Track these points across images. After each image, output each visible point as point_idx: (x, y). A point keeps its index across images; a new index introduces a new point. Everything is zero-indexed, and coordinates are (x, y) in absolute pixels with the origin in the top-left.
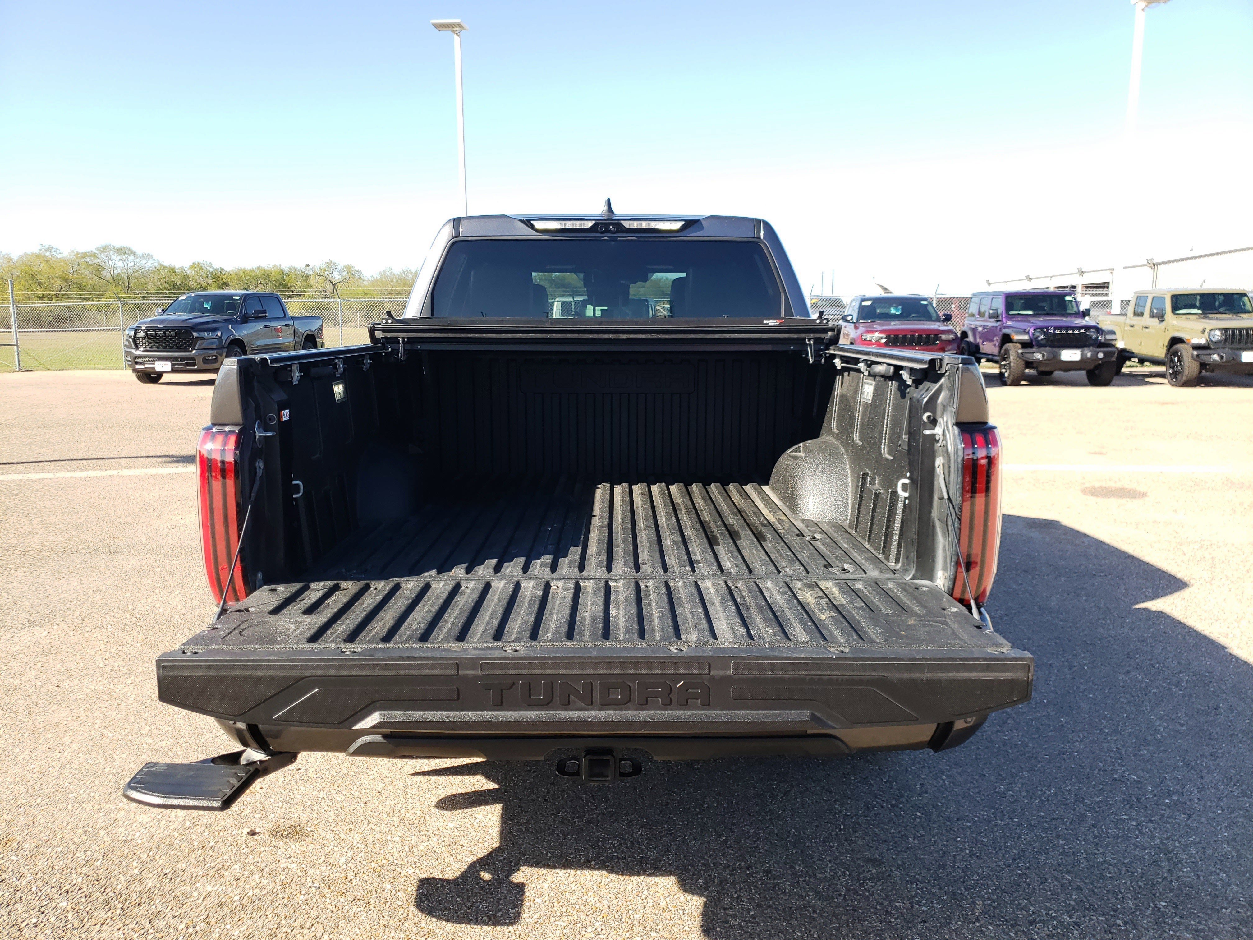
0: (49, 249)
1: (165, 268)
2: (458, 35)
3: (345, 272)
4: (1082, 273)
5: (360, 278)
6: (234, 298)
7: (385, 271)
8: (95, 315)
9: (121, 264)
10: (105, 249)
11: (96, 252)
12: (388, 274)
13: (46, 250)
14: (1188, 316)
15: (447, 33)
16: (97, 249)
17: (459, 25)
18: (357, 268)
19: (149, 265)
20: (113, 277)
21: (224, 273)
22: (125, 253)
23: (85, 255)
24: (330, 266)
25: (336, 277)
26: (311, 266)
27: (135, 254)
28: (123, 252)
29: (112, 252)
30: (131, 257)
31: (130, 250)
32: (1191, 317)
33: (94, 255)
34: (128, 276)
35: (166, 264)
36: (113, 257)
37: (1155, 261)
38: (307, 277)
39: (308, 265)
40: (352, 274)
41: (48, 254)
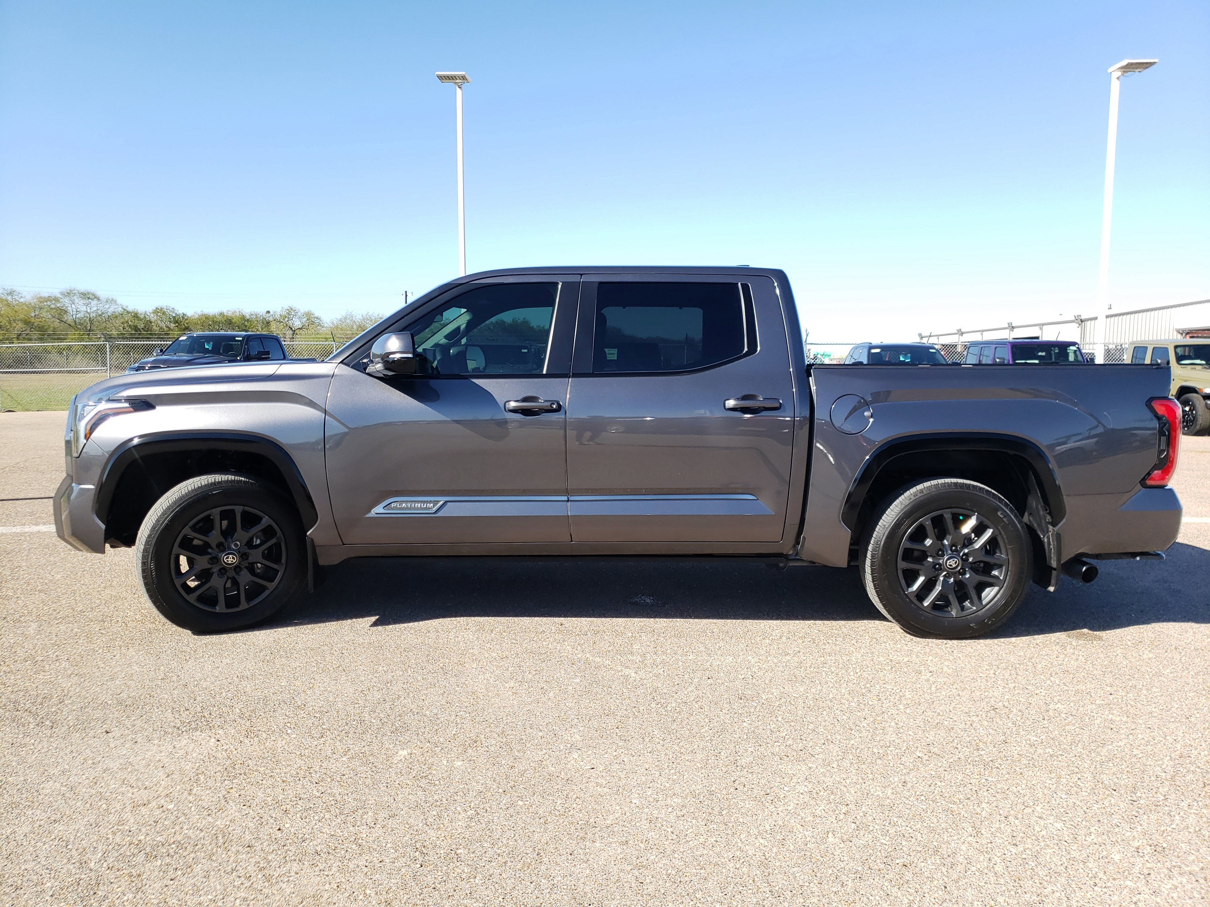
0: (11, 293)
1: (128, 312)
2: (460, 88)
3: (305, 319)
4: (1012, 328)
5: (319, 325)
6: (237, 339)
7: (345, 318)
8: (54, 356)
9: (84, 308)
10: (69, 294)
11: (59, 296)
12: (348, 321)
13: (8, 294)
14: (1192, 366)
15: (449, 85)
16: (62, 294)
17: (463, 78)
18: (316, 315)
19: (112, 309)
20: (75, 322)
21: (186, 318)
22: (89, 298)
23: (49, 299)
24: (290, 313)
25: (297, 324)
26: (271, 313)
27: (98, 299)
28: (87, 296)
29: (75, 297)
30: (95, 302)
31: (93, 295)
32: (1197, 367)
33: (56, 300)
34: (90, 320)
35: (130, 309)
36: (76, 301)
37: (1083, 318)
38: (268, 323)
39: (268, 312)
40: (311, 321)
41: (9, 298)
